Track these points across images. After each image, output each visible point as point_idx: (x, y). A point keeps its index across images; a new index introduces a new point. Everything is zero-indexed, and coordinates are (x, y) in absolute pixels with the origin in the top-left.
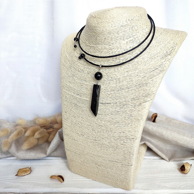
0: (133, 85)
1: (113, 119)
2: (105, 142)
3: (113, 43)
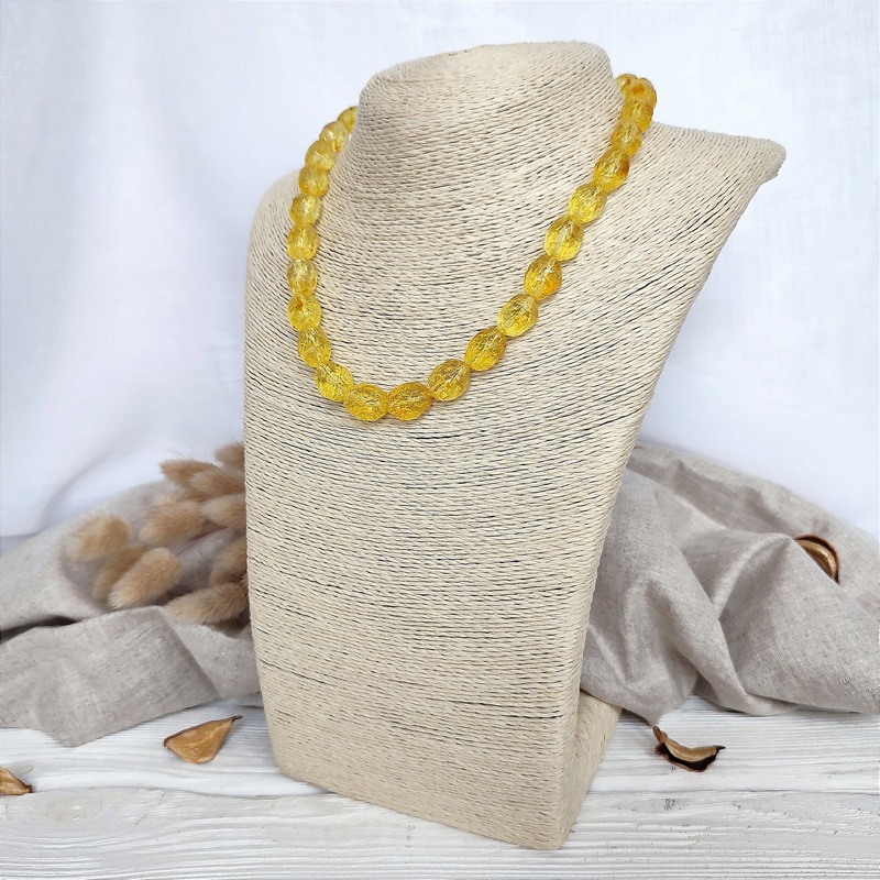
0: (554, 352)
1: (468, 502)
2: (433, 612)
3: (466, 180)
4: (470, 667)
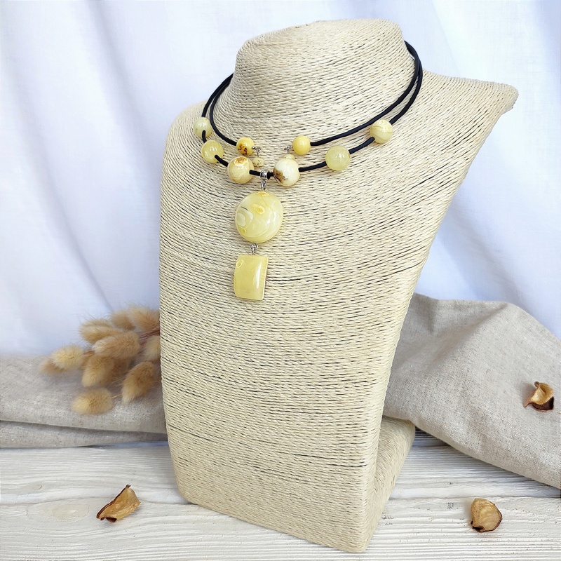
0: (364, 225)
1: (305, 323)
2: (282, 395)
4: (306, 432)
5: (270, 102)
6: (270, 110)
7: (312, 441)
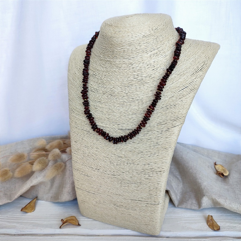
1: (135, 148)
2: (126, 177)
3: (134, 57)
4: (136, 191)
5: (117, 53)
6: (117, 56)
7: (138, 195)
